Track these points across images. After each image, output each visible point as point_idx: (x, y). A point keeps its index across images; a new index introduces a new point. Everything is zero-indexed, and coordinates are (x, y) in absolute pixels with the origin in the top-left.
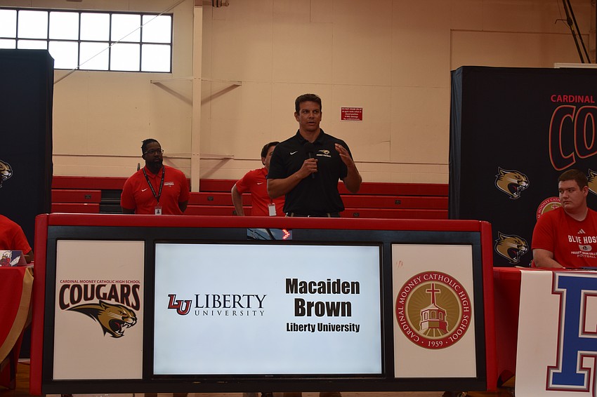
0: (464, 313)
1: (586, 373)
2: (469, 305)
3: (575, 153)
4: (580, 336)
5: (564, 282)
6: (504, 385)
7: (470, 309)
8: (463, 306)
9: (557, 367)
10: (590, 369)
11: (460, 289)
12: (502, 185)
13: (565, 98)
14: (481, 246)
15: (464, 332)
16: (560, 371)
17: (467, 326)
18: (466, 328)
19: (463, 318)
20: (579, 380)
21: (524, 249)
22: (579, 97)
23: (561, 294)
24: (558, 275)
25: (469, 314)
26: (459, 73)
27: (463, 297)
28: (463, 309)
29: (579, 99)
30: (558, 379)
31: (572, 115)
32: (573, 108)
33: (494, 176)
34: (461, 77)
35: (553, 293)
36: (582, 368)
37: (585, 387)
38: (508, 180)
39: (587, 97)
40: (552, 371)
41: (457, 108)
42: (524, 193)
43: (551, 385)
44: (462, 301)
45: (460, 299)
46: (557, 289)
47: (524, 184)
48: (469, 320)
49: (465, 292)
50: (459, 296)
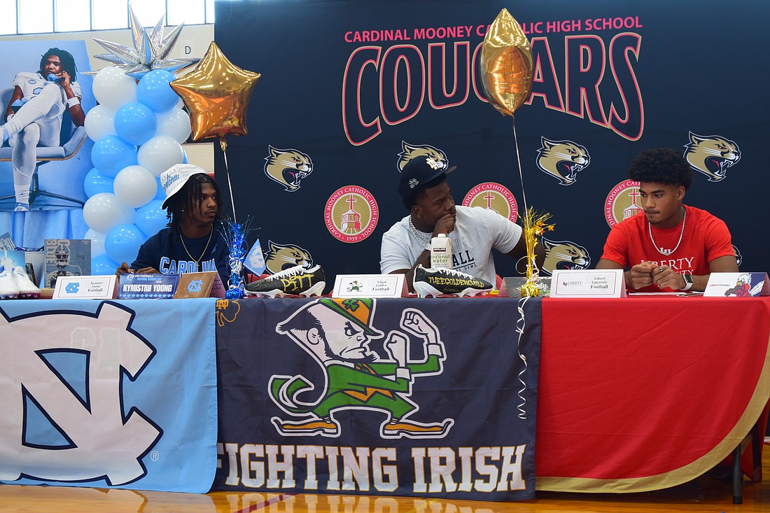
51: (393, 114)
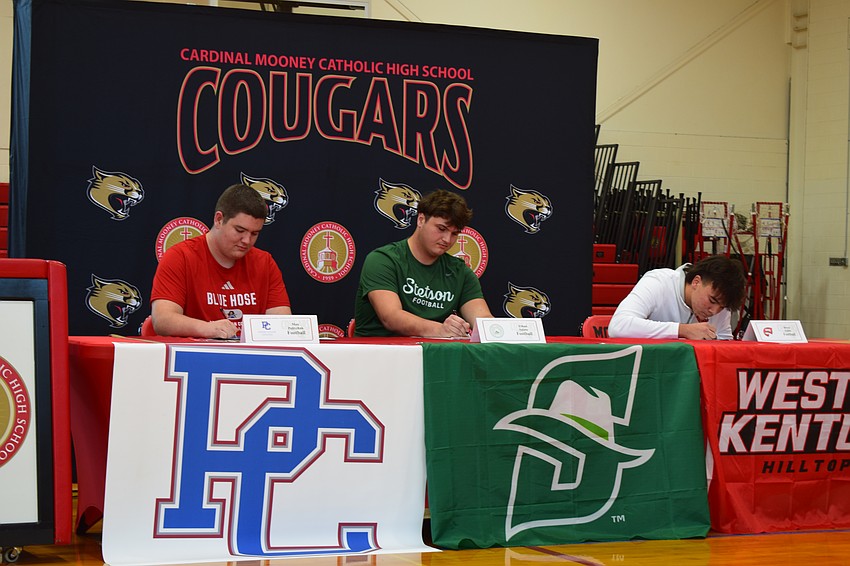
0: (18, 416)
1: (217, 507)
2: (27, 403)
3: (219, 146)
4: (210, 447)
5: (183, 362)
6: (89, 531)
7: (28, 408)
8: (16, 404)
9: (171, 500)
10: (224, 501)
11: (12, 375)
12: (99, 196)
13: (204, 54)
14: (49, 303)
15: (18, 447)
16: (176, 505)
17: (24, 436)
18: (21, 441)
19: (16, 424)
20: (207, 519)
21: (134, 302)
22: (226, 53)
23: (179, 381)
24: (175, 349)
25: (27, 417)
26: (26, 4)
27: (16, 389)
28: (17, 409)
29: (228, 57)
30: (173, 519)
31: (214, 83)
32: (216, 72)
33: (85, 182)
34: (29, 11)
35: (166, 379)
36: (211, 500)
37: (216, 530)
38: (109, 188)
39: (239, 54)
40: (164, 507)
41: (22, 63)
42: (135, 210)
43: (162, 530)
44: (14, 396)
45: (12, 391)
46: (173, 373)
47: (136, 195)
48: (26, 426)
49: (20, 381)
50: (10, 387)
51: (233, 144)
